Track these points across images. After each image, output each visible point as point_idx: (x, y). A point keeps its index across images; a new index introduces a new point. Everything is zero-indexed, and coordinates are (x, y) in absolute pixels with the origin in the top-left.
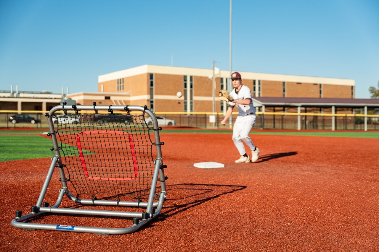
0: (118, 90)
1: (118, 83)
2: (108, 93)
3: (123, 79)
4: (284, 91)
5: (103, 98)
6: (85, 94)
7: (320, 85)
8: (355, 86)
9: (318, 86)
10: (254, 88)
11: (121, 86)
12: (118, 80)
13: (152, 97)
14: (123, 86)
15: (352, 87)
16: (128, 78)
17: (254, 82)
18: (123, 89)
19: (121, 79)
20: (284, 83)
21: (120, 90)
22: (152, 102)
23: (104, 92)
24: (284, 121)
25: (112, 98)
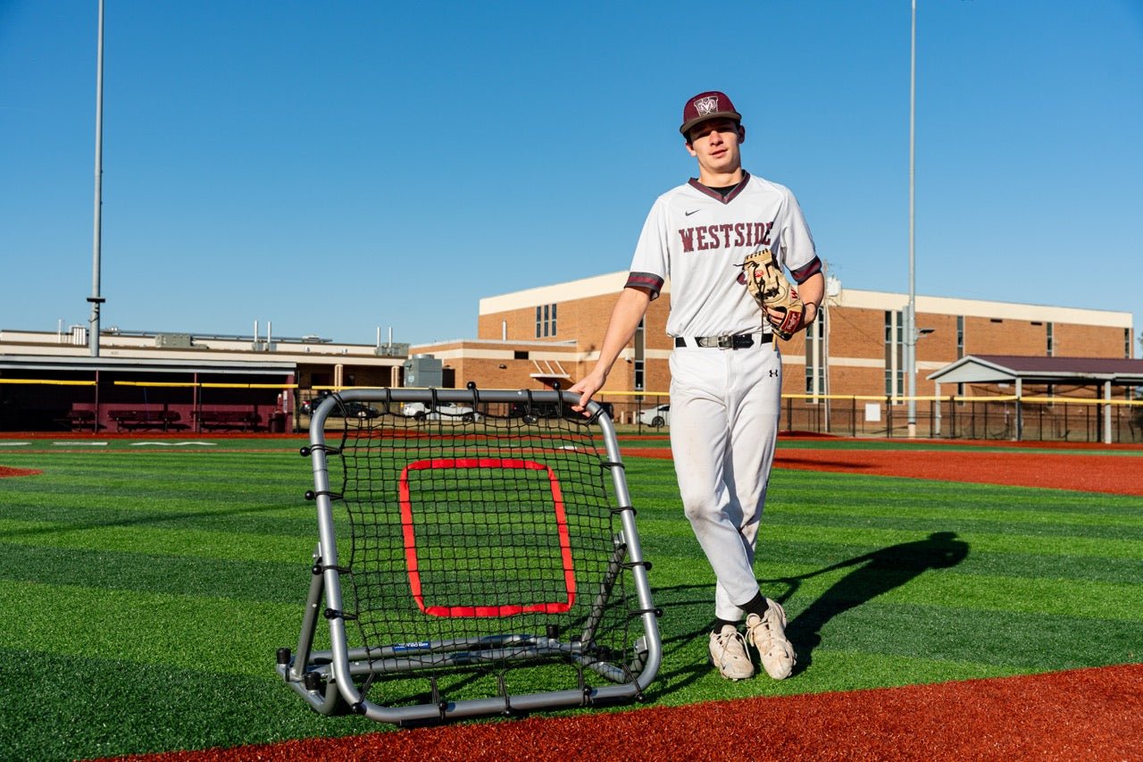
0: (539, 335)
1: (539, 318)
2: (522, 343)
3: (554, 306)
4: (960, 340)
5: (510, 355)
6: (466, 346)
7: (1049, 325)
8: (1132, 330)
9: (1044, 327)
10: (888, 330)
11: (546, 324)
12: (539, 308)
13: (639, 353)
14: (554, 323)
15: (1127, 331)
16: (571, 304)
17: (888, 314)
18: (554, 333)
19: (547, 307)
20: (960, 318)
21: (546, 334)
22: (639, 366)
23: (507, 339)
24: (958, 419)
25: (533, 356)
